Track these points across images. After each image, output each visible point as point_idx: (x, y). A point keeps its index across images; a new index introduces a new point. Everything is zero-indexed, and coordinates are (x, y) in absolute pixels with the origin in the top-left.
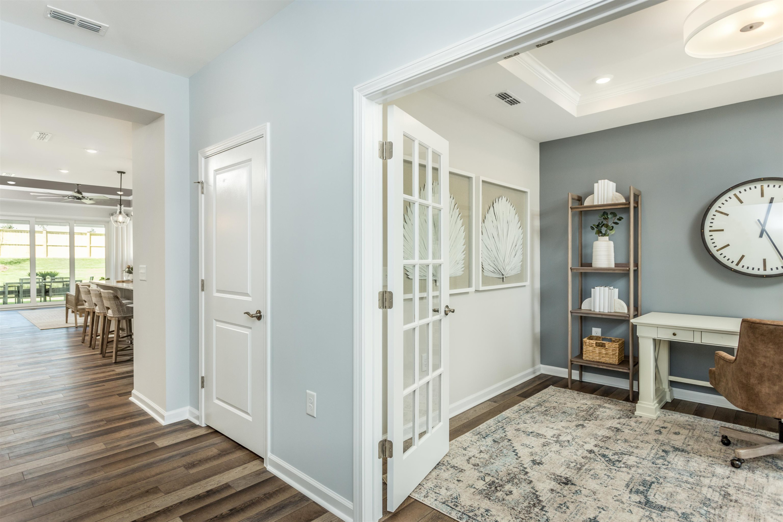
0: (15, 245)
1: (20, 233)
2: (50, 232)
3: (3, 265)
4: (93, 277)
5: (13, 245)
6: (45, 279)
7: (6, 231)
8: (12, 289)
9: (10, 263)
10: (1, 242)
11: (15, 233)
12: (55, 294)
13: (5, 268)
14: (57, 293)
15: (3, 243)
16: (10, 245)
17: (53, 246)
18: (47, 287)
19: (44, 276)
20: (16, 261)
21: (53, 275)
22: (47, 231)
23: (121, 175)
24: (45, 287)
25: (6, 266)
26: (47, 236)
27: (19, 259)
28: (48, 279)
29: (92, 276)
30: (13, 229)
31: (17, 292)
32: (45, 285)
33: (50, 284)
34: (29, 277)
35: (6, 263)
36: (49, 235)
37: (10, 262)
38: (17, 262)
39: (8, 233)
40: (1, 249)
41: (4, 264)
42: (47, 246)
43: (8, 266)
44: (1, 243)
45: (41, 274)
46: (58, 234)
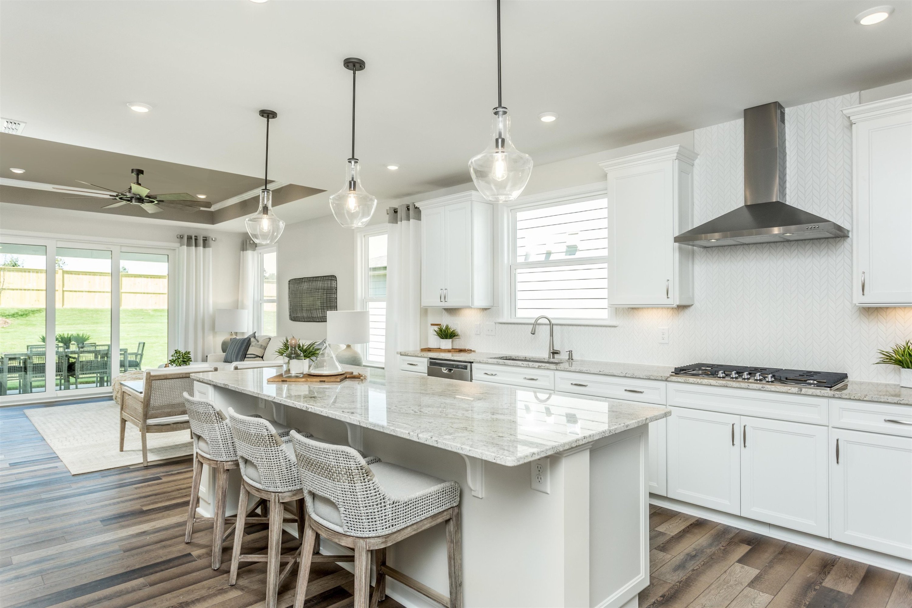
0: (21, 290)
1: (27, 274)
2: (67, 271)
3: (4, 319)
4: (144, 343)
5: (17, 289)
6: (68, 347)
7: (9, 271)
8: (15, 364)
9: (13, 316)
10: (1, 285)
11: (20, 273)
12: (85, 372)
13: (6, 322)
14: (88, 372)
15: (3, 288)
16: (13, 290)
17: (71, 291)
18: (72, 360)
19: (66, 341)
20: (22, 313)
21: (81, 341)
22: (64, 270)
23: (268, 121)
24: (69, 359)
25: (7, 320)
26: (63, 277)
27: (26, 310)
28: (73, 347)
29: (142, 341)
30: (19, 267)
31: (23, 369)
32: (69, 358)
33: (76, 356)
34: (44, 344)
35: (9, 315)
36: (66, 276)
37: (14, 314)
38: (24, 314)
39: (12, 273)
40: (1, 295)
41: (5, 316)
42: (63, 291)
43: (10, 320)
44: (1, 287)
45: (62, 338)
46: (79, 274)
